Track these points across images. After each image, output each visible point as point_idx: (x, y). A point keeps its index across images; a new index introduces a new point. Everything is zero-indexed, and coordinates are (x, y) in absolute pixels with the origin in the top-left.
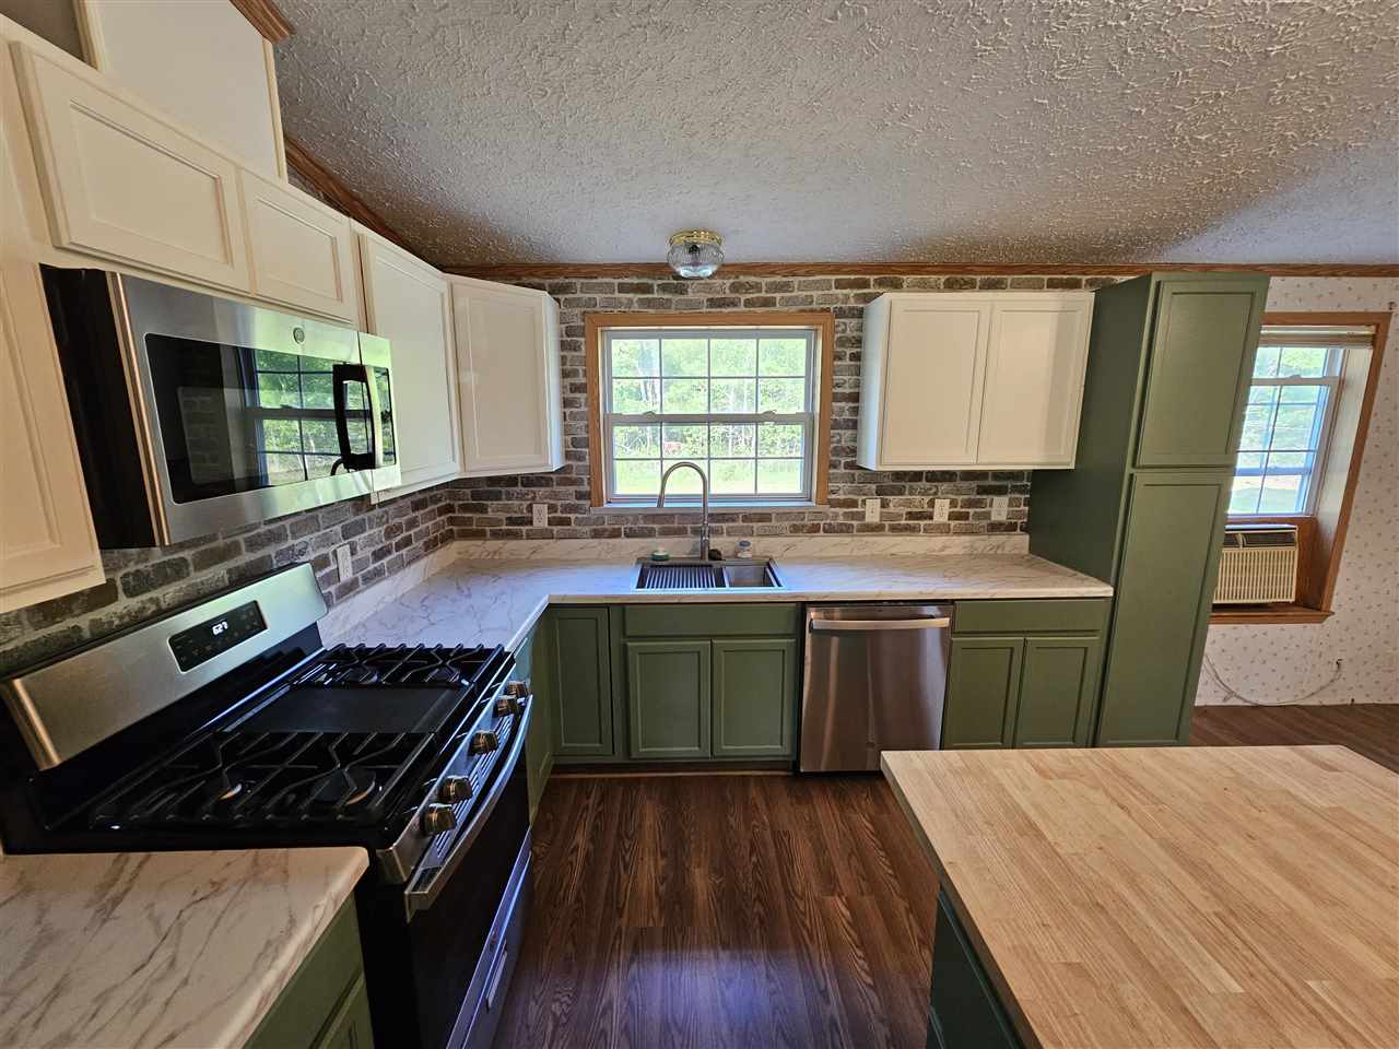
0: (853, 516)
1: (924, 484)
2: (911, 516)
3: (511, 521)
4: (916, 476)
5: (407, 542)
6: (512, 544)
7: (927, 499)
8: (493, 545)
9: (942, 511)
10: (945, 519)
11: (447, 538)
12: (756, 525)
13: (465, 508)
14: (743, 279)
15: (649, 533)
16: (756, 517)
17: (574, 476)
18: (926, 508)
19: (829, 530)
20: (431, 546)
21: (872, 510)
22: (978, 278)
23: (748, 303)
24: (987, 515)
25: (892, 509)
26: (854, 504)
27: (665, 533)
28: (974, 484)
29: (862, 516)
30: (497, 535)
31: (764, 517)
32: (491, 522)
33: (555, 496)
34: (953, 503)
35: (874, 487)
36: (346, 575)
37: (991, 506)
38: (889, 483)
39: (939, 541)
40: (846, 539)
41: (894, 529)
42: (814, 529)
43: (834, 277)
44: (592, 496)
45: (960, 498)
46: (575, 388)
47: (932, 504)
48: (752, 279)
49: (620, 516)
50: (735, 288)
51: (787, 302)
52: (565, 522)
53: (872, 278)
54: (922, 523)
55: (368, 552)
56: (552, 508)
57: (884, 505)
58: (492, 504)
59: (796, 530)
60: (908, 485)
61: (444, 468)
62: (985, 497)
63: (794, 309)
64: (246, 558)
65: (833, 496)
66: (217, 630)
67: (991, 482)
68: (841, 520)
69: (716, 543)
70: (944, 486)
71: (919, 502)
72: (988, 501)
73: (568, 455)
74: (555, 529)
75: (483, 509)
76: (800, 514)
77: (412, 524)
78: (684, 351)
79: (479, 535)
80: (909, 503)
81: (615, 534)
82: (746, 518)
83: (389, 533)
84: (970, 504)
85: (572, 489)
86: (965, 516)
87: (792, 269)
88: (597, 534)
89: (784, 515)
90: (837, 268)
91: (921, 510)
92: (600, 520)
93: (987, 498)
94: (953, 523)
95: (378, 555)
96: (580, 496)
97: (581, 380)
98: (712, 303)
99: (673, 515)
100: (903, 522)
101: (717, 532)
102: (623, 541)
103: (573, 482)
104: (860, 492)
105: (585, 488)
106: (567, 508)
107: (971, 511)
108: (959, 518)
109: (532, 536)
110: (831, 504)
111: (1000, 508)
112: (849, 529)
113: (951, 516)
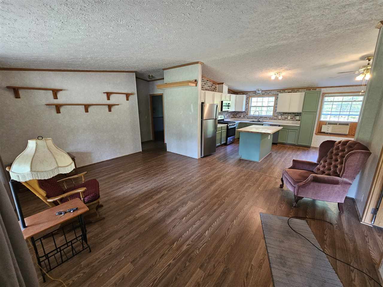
0: (277, 118)
1: (287, 114)
2: (285, 118)
3: (239, 117)
4: (286, 113)
5: (230, 117)
6: (239, 119)
9: (289, 118)
10: (289, 119)
11: (233, 118)
13: (235, 115)
15: (253, 119)
18: (287, 117)
19: (274, 119)
20: (232, 118)
21: (280, 117)
23: (266, 94)
24: (296, 119)
26: (277, 116)
27: (255, 119)
28: (294, 115)
29: (278, 118)
31: (266, 117)
32: (237, 116)
34: (291, 117)
35: (280, 114)
38: (282, 114)
39: (288, 121)
40: (276, 120)
41: (283, 120)
42: (272, 119)
44: (248, 114)
47: (288, 117)
48: (267, 92)
49: (250, 116)
51: (271, 94)
56: (243, 115)
57: (281, 117)
58: (238, 115)
59: (270, 119)
61: (234, 110)
63: (272, 94)
67: (296, 114)
68: (275, 118)
69: (259, 120)
70: (290, 115)
71: (286, 116)
76: (271, 117)
77: (230, 115)
78: (260, 99)
79: (236, 118)
81: (249, 118)
82: (264, 117)
84: (294, 117)
86: (293, 119)
87: (272, 90)
88: (247, 118)
89: (268, 117)
90: (277, 90)
93: (296, 116)
96: (246, 114)
98: (262, 94)
103: (245, 113)
106: (245, 116)
107: (293, 118)
108: (292, 119)
109: (241, 118)
110: (274, 116)
111: (298, 118)
112: (276, 119)
113: (290, 118)
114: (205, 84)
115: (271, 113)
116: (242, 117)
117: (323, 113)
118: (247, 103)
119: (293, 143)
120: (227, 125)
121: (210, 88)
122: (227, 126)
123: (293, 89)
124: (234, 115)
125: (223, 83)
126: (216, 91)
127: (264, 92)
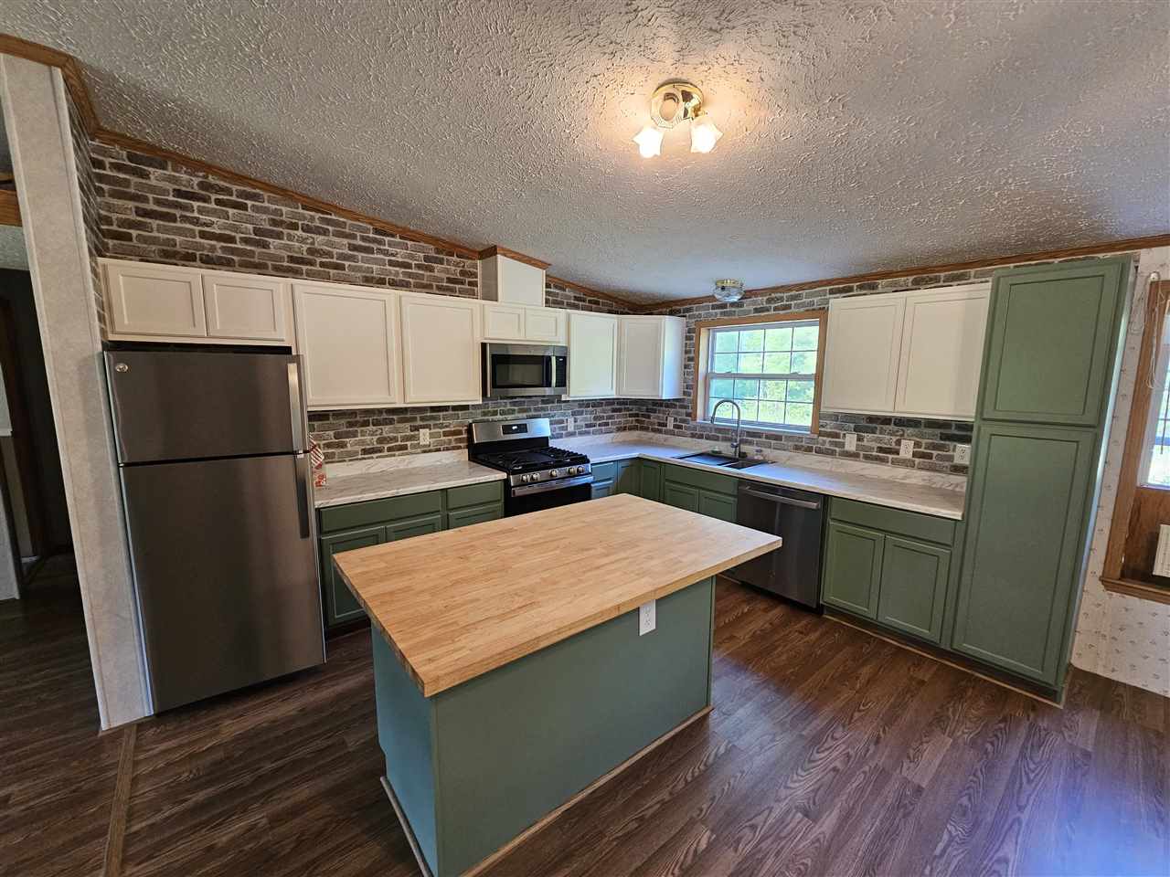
0: (836, 444)
1: (892, 427)
2: (881, 450)
3: (659, 424)
4: (886, 421)
5: (607, 424)
6: (658, 435)
7: (894, 439)
8: (651, 434)
9: (907, 449)
10: (909, 456)
11: (635, 428)
12: (773, 442)
13: (643, 416)
14: (773, 295)
15: (717, 439)
16: (774, 437)
17: (685, 404)
18: (894, 446)
19: (819, 451)
21: (851, 442)
22: (942, 274)
23: (775, 309)
24: (951, 458)
25: (865, 443)
26: (837, 436)
27: (726, 439)
28: (938, 431)
29: (842, 445)
30: (654, 431)
31: (778, 438)
32: (653, 424)
33: (677, 413)
34: (917, 445)
35: (852, 425)
36: (571, 429)
37: (954, 450)
38: (864, 423)
39: (900, 472)
40: (829, 459)
41: (867, 457)
42: (809, 450)
43: (828, 288)
44: (692, 415)
45: (924, 441)
46: (690, 359)
47: (899, 443)
48: (778, 295)
49: (703, 427)
50: (769, 301)
51: (797, 306)
52: (680, 427)
53: (855, 285)
54: (890, 456)
55: (583, 423)
56: (675, 420)
57: (860, 439)
58: (652, 413)
59: (797, 448)
60: (879, 426)
62: (947, 443)
63: (802, 310)
64: (533, 413)
65: (823, 429)
66: (514, 428)
67: (951, 432)
68: (828, 446)
69: (745, 448)
70: (910, 431)
71: (888, 440)
72: (952, 448)
73: (684, 393)
74: (676, 430)
75: (649, 417)
76: (800, 438)
79: (646, 429)
80: (880, 440)
81: (701, 437)
82: (767, 437)
83: (595, 418)
84: (935, 447)
85: (684, 411)
86: (929, 456)
87: (801, 286)
88: (693, 436)
89: (790, 438)
90: (829, 282)
91: (889, 446)
92: (695, 429)
93: (951, 444)
94: (917, 460)
95: (587, 426)
96: (688, 415)
97: (692, 355)
98: (756, 310)
99: (729, 430)
100: (874, 453)
101: (751, 443)
102: (704, 441)
103: (685, 407)
104: (842, 428)
105: (690, 411)
106: (684, 421)
107: (935, 453)
108: (923, 456)
109: (666, 433)
110: (820, 434)
111: (962, 453)
112: (832, 453)
113: (915, 455)
114: (355, 248)
115: (801, 417)
116: (670, 426)
117: (1159, 434)
118: (690, 357)
119: (924, 632)
120: (503, 475)
121: (410, 275)
122: (506, 481)
123: (924, 270)
124: (637, 415)
125: (490, 252)
126: (472, 294)
127: (761, 300)
